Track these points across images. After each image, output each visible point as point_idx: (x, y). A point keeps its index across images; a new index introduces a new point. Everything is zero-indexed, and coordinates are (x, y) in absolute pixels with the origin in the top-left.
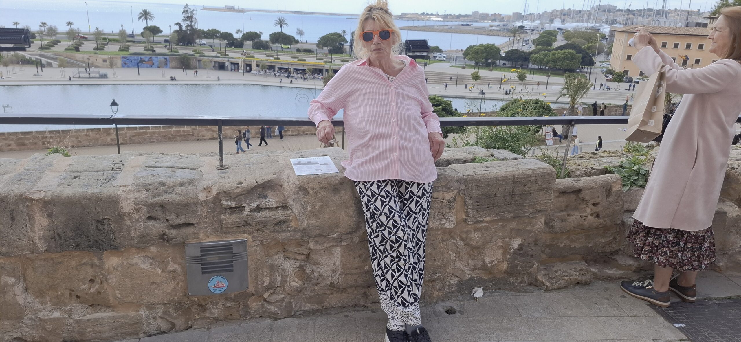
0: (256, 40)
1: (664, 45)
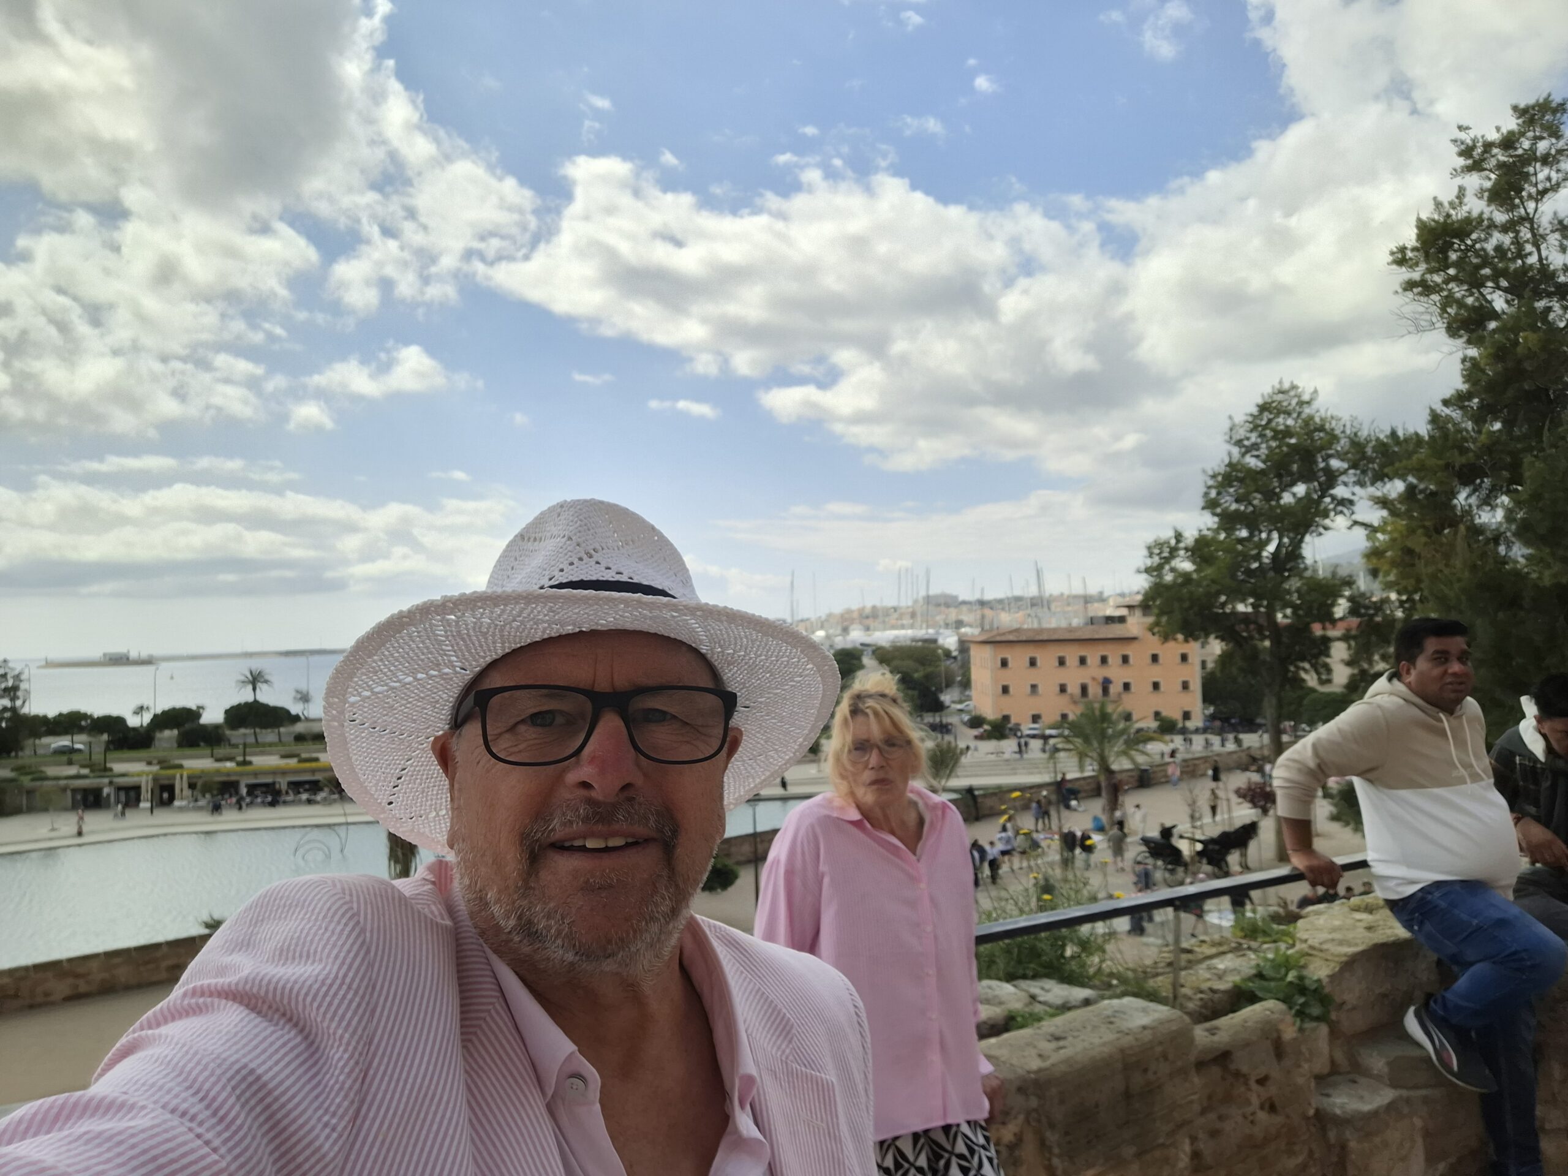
0: (188, 726)
1: (1062, 662)
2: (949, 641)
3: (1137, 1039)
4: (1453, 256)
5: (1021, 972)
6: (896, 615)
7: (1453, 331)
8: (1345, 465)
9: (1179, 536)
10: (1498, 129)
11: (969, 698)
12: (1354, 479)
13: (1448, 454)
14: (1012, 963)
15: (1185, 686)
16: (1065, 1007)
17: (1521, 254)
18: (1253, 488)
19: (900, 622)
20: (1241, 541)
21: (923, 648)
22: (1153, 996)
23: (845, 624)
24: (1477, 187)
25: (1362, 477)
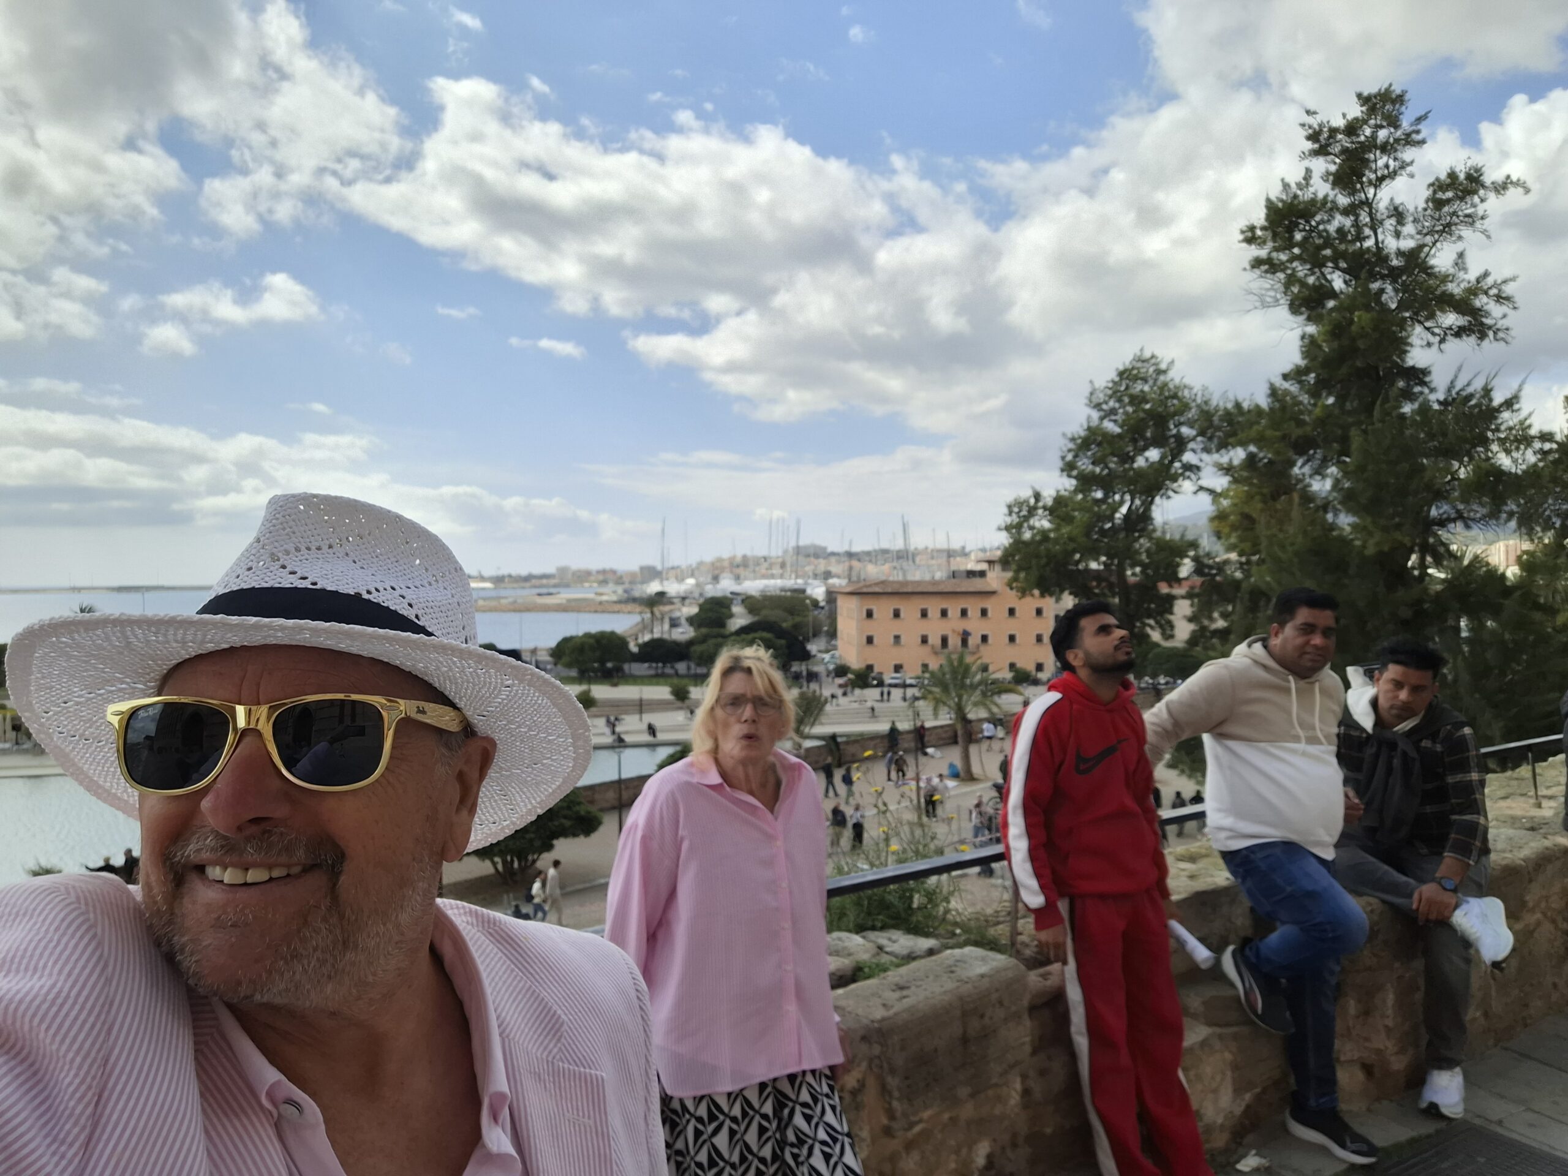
1: (924, 614)
2: (818, 592)
3: (975, 987)
4: (1298, 236)
5: (870, 923)
6: (765, 565)
7: (1294, 309)
8: (1193, 432)
9: (1037, 496)
10: (1344, 115)
11: (835, 648)
12: (1202, 446)
13: (1285, 426)
14: (862, 915)
15: (1039, 639)
16: (910, 957)
17: (1360, 237)
18: (1108, 451)
19: (770, 572)
20: (1097, 502)
21: (792, 598)
22: (992, 945)
23: (716, 572)
24: (1323, 170)
25: (1208, 444)
